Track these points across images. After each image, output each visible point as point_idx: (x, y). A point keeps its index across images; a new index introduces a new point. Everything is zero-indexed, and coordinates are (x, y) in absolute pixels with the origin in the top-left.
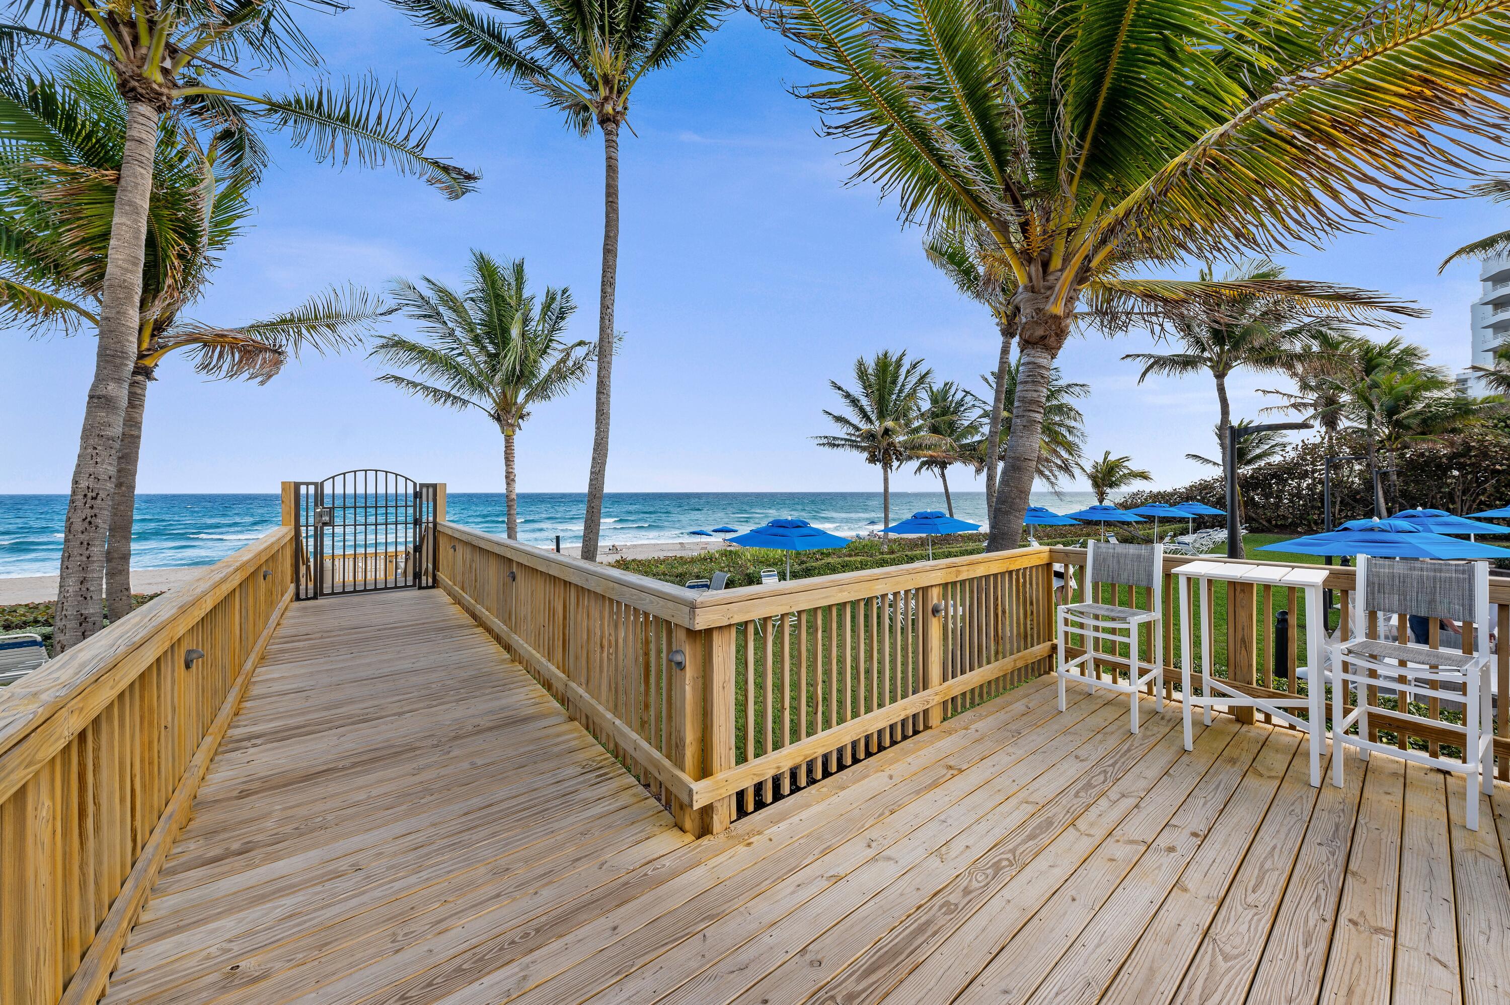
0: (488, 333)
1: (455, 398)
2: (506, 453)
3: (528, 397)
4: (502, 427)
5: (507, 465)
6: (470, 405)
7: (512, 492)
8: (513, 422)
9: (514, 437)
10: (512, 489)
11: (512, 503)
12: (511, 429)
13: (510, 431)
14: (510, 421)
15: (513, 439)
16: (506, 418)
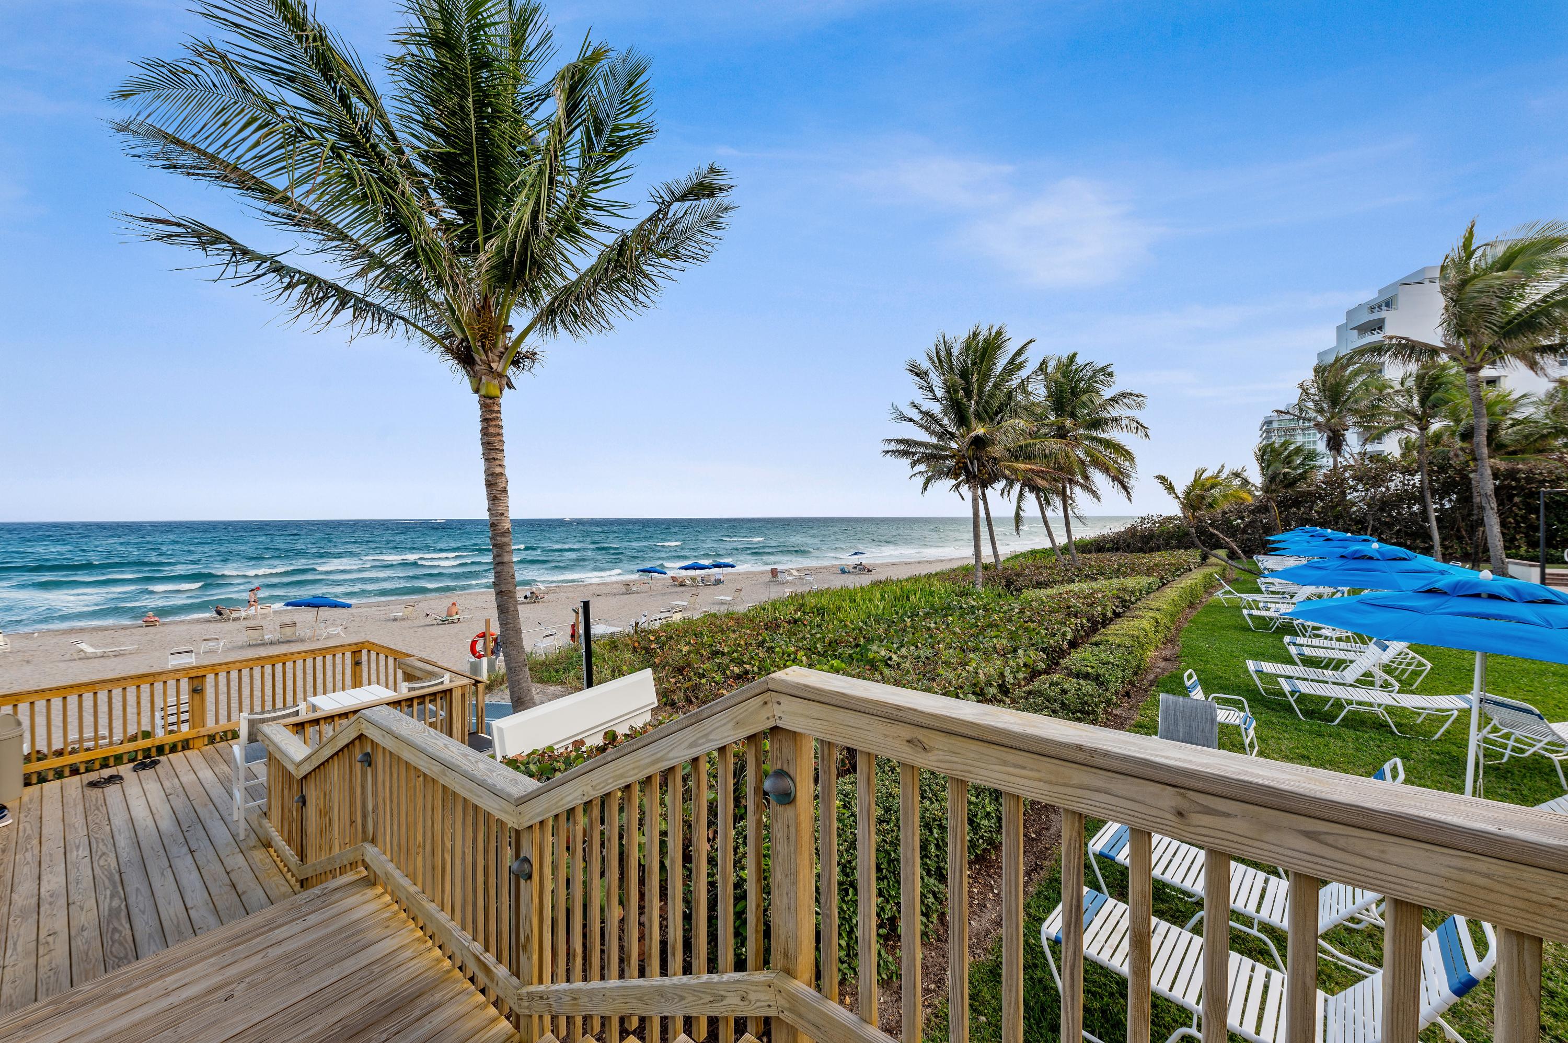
1: (359, 301)
4: (475, 377)
5: (489, 460)
6: (399, 323)
7: (502, 514)
8: (499, 370)
9: (502, 401)
10: (500, 509)
11: (505, 540)
12: (496, 382)
13: (494, 386)
14: (494, 365)
15: (499, 405)
16: (484, 358)
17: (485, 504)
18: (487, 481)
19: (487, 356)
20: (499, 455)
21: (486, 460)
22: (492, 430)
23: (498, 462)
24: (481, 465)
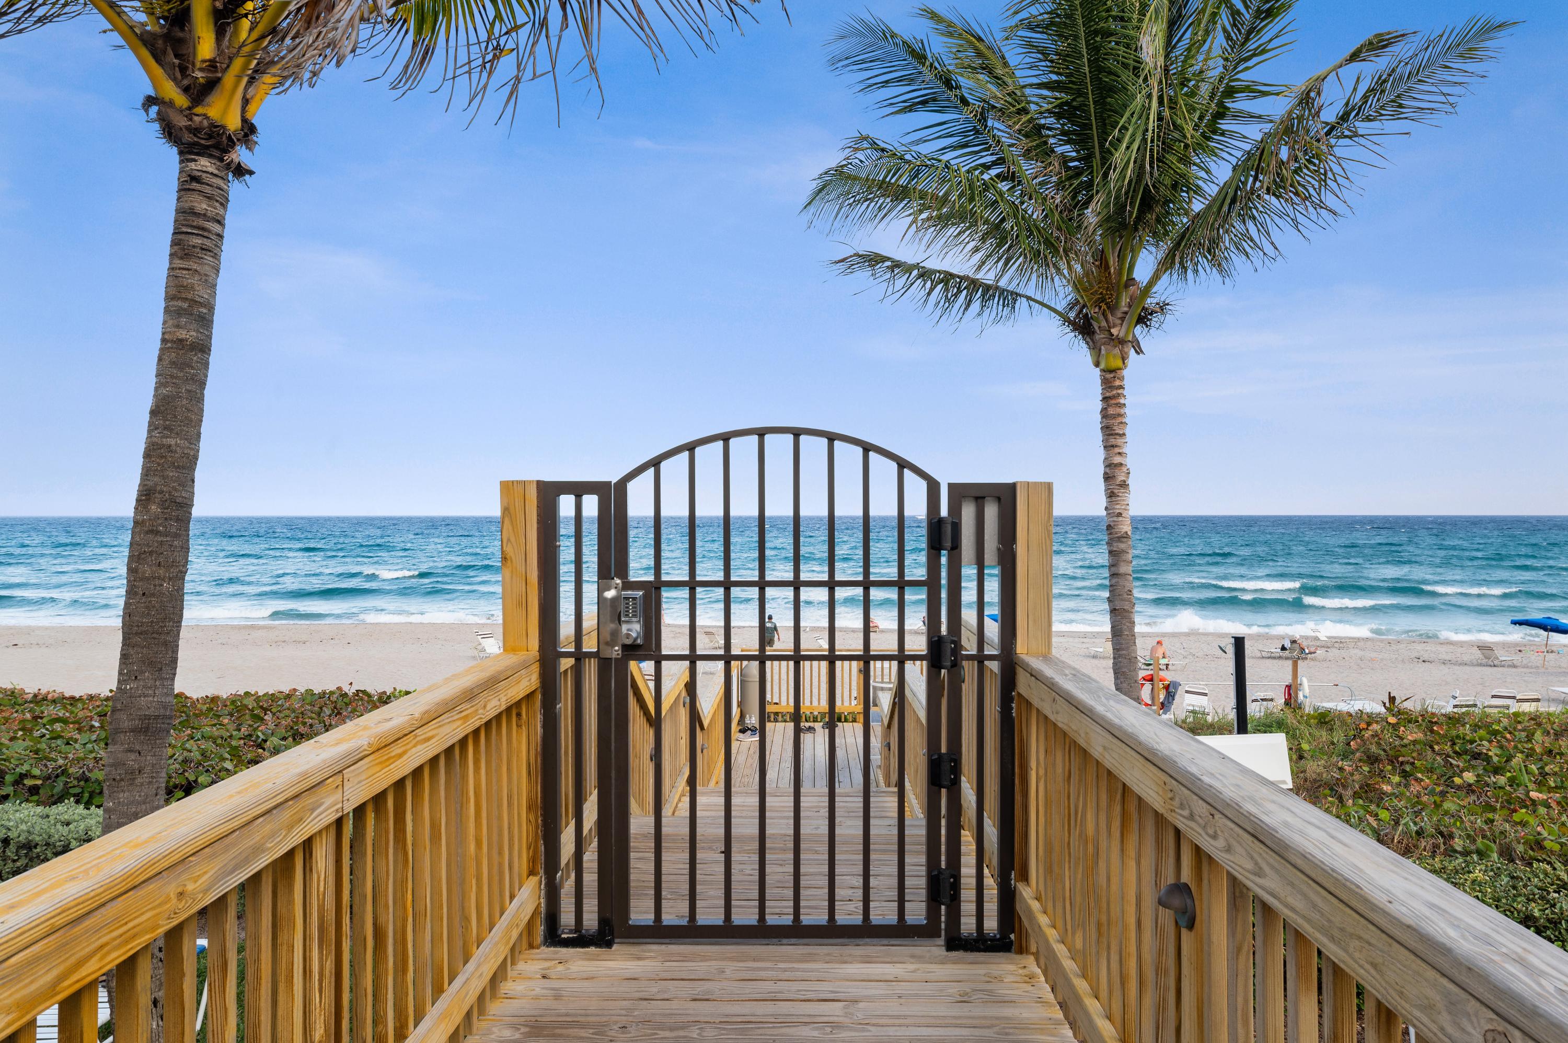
0: (1062, 111)
1: (987, 288)
2: (1105, 414)
3: (1166, 264)
4: (1095, 348)
5: (1108, 447)
6: (1022, 303)
7: (1120, 515)
8: (1121, 335)
9: (1125, 373)
10: (1118, 508)
11: (1122, 546)
12: (1117, 351)
13: (1114, 356)
14: (1114, 331)
15: (1122, 379)
16: (1104, 324)
17: (1103, 501)
18: (1105, 473)
19: (1107, 321)
20: (1119, 441)
21: (1105, 447)
22: (1111, 411)
23: (1117, 450)
24: (1100, 454)
